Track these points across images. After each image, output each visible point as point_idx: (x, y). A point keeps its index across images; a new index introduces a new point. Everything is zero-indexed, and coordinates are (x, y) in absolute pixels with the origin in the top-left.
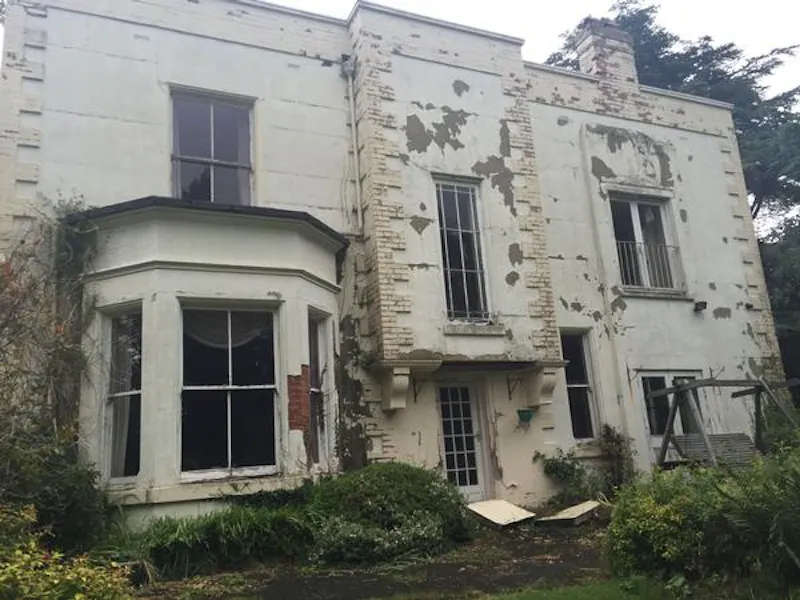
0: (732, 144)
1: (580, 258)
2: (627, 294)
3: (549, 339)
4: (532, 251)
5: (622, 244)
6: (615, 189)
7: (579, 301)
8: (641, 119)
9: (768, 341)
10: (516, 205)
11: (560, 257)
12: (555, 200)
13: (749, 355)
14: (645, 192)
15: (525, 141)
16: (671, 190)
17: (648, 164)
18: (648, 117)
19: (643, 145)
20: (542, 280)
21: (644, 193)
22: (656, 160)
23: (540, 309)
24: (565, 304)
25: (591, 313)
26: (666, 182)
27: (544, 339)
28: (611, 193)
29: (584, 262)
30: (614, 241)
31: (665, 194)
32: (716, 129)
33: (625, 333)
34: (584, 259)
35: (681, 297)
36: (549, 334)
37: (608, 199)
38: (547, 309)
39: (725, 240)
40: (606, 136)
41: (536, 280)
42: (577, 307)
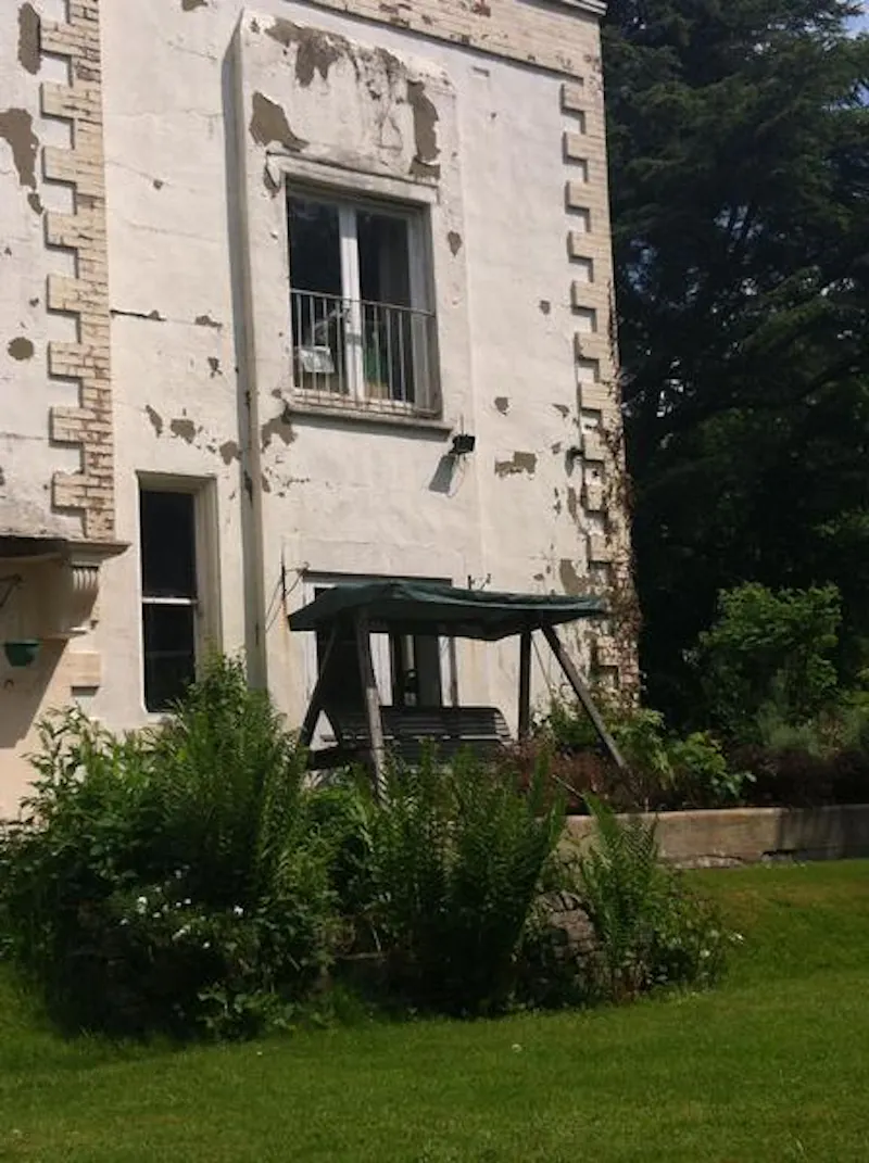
0: (590, 96)
1: (203, 321)
2: (300, 408)
3: (91, 493)
4: (73, 296)
5: (305, 298)
6: (299, 172)
7: (189, 416)
8: (386, 17)
9: (609, 528)
10: (42, 189)
11: (155, 316)
12: (158, 185)
13: (560, 555)
14: (371, 184)
15: (80, 42)
16: (434, 187)
17: (387, 123)
18: (403, 14)
19: (381, 80)
20: (89, 362)
21: (369, 187)
22: (405, 116)
23: (78, 425)
24: (156, 420)
25: (216, 446)
26: (423, 166)
27: (80, 492)
28: (290, 179)
29: (214, 331)
30: (285, 290)
31: (419, 193)
32: (559, 58)
33: (287, 492)
34: (214, 325)
35: (426, 425)
36: (95, 482)
37: (282, 195)
38: (92, 427)
39: (545, 307)
40: (294, 46)
41: (75, 360)
42: (185, 429)
